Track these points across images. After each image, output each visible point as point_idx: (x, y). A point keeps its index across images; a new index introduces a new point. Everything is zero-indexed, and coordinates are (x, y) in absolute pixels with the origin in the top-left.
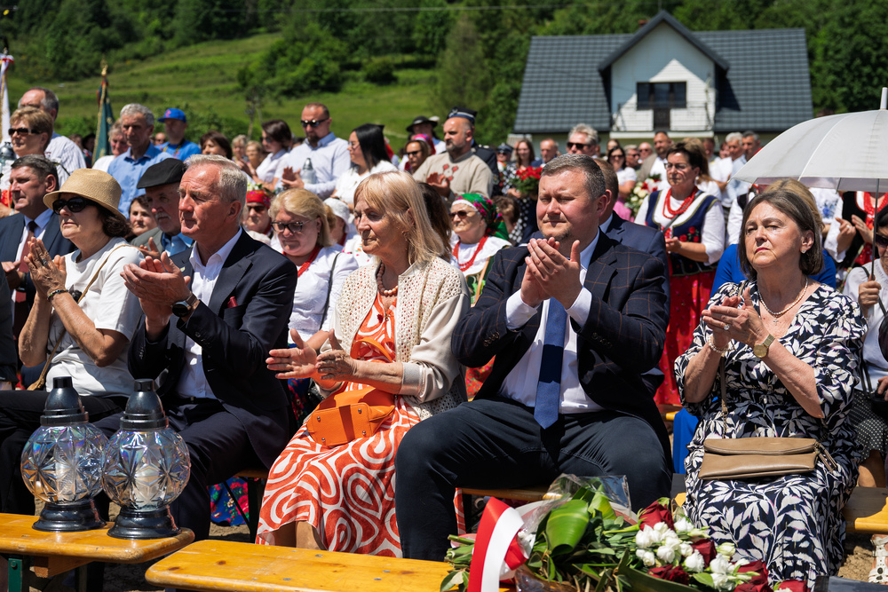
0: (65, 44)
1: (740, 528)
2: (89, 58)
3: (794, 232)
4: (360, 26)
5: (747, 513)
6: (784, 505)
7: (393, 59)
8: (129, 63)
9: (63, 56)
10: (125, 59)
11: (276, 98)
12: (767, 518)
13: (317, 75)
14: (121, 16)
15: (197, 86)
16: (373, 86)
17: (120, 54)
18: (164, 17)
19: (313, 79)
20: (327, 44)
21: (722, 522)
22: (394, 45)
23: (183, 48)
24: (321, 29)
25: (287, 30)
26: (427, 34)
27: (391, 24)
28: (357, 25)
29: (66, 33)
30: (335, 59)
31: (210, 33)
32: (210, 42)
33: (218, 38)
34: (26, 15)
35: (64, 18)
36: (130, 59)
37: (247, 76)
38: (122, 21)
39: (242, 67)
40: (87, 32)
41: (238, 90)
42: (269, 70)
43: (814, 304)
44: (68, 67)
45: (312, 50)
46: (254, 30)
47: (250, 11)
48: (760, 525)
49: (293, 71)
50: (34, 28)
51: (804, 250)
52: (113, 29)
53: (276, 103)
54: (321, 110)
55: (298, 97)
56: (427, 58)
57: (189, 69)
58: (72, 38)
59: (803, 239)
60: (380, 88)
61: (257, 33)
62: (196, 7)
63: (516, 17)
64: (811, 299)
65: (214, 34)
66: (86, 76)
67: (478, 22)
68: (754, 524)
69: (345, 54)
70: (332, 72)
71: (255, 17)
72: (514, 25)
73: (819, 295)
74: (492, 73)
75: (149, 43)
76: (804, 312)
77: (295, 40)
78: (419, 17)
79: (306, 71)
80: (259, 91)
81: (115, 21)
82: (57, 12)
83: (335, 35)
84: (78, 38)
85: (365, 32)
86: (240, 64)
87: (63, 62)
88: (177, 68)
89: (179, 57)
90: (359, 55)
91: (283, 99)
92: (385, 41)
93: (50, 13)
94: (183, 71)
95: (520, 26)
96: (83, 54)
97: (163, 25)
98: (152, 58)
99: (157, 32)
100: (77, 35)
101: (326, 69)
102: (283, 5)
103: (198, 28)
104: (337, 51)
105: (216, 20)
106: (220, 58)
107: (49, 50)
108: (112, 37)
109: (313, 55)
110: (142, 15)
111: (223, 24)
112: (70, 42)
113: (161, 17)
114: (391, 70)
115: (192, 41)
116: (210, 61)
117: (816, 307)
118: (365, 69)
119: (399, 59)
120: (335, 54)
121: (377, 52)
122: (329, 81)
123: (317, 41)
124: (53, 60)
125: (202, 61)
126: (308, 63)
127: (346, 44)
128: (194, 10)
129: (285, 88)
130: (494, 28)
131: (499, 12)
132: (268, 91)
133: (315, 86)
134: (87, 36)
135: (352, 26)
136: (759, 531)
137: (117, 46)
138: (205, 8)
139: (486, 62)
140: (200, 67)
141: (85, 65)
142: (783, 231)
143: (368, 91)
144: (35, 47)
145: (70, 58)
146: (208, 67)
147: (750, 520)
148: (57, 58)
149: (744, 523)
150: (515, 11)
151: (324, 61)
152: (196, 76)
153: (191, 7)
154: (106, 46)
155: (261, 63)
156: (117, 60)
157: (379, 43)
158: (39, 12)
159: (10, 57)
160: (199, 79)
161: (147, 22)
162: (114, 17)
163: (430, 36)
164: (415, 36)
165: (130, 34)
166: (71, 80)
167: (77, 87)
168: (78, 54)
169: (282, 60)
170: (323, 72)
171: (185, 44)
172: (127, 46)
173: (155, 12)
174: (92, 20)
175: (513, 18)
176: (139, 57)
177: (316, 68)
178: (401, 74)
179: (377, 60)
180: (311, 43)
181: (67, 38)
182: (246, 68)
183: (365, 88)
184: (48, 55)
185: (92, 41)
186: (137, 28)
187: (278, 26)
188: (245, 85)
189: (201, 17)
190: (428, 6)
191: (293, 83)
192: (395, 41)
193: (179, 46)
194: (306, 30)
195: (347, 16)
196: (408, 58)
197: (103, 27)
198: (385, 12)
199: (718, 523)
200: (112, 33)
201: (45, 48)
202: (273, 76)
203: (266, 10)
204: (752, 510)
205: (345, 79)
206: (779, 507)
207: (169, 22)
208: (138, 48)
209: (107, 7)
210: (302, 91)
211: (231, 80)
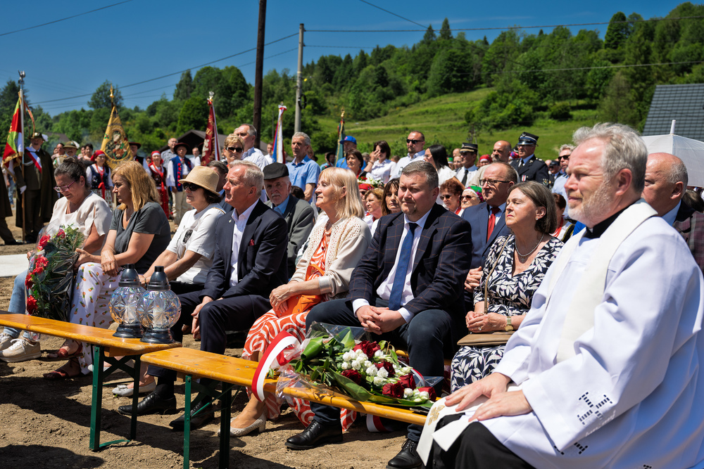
0: (360, 98)
1: (467, 371)
2: (374, 106)
3: (530, 207)
4: (548, 81)
5: (472, 363)
6: (489, 360)
7: (570, 103)
8: (398, 108)
9: (359, 105)
10: (395, 107)
11: (489, 130)
12: (480, 366)
13: (516, 115)
14: (395, 79)
15: (439, 123)
16: (555, 121)
17: (393, 103)
18: (421, 79)
19: (514, 117)
20: (525, 93)
21: (460, 368)
22: (572, 93)
23: (432, 99)
24: (522, 84)
25: (499, 85)
26: (595, 85)
27: (570, 80)
28: (546, 81)
29: (361, 91)
30: (529, 104)
31: (449, 89)
32: (449, 95)
33: (454, 91)
34: (339, 80)
35: (361, 82)
36: (399, 106)
37: (471, 116)
38: (395, 82)
39: (468, 110)
40: (374, 90)
41: (465, 125)
42: (485, 112)
43: (545, 251)
44: (362, 112)
45: (514, 98)
46: (478, 86)
47: (476, 73)
48: (477, 370)
49: (501, 112)
50: (343, 88)
51: (537, 218)
52: (389, 87)
53: (489, 134)
54: (420, 135)
55: (503, 130)
56: (594, 102)
57: (435, 112)
58: (365, 94)
59: (537, 211)
60: (559, 123)
61: (480, 88)
62: (442, 72)
63: (660, 71)
64: (544, 248)
65: (452, 89)
66: (372, 117)
67: (633, 76)
68: (474, 370)
69: (537, 100)
70: (527, 112)
71: (479, 77)
72: (659, 78)
73: (549, 245)
74: (640, 111)
75: (411, 96)
76: (540, 257)
77: (504, 91)
78: (590, 74)
79: (509, 113)
80: (478, 126)
81: (391, 83)
82: (357, 78)
83: (530, 88)
84: (368, 94)
85: (551, 85)
86: (468, 108)
87: (359, 109)
88: (427, 112)
89: (429, 104)
90: (547, 101)
91: (494, 131)
92: (565, 91)
93: (353, 78)
94: (431, 113)
95: (664, 78)
96: (371, 103)
97: (421, 84)
98: (413, 105)
99: (417, 89)
100: (367, 92)
101: (523, 110)
102: (497, 70)
103: (442, 86)
104: (531, 98)
105: (454, 80)
106: (455, 104)
107: (351, 101)
108: (389, 92)
109: (515, 102)
110: (408, 78)
111: (458, 82)
112: (364, 96)
113: (420, 79)
114: (568, 111)
115: (438, 94)
116: (448, 106)
117: (546, 254)
118: (550, 111)
119: (574, 103)
120: (530, 100)
121: (559, 98)
122: (525, 119)
123: (518, 92)
124: (353, 108)
125: (443, 107)
126: (511, 107)
127: (538, 94)
128: (440, 74)
129: (495, 123)
130: (644, 80)
131: (649, 68)
132: (483, 126)
133: (515, 122)
134: (374, 93)
135: (542, 81)
136: (476, 374)
137: (391, 98)
138: (447, 72)
139: (636, 104)
140: (442, 110)
141: (372, 111)
142: (523, 206)
143: (552, 125)
144: (342, 99)
145: (363, 106)
146: (447, 110)
147: (473, 367)
148: (356, 107)
149: (469, 369)
150: (660, 67)
151: (522, 105)
152: (439, 116)
153: (438, 72)
154: (385, 98)
155: (481, 107)
156: (391, 107)
157: (560, 92)
158: (346, 78)
159: (285, 107)
160: (440, 118)
161: (411, 82)
162: (390, 80)
163: (598, 86)
164: (587, 86)
165: (400, 90)
166: (363, 120)
167: (366, 124)
168: (368, 104)
169: (494, 105)
170: (521, 113)
171: (434, 96)
172: (398, 98)
173: (416, 76)
174: (377, 82)
175: (658, 72)
176: (404, 105)
177: (516, 110)
178: (575, 113)
179: (558, 104)
180: (514, 93)
181: (362, 94)
182: (471, 111)
183: (549, 123)
184: (350, 105)
185: (376, 95)
186: (404, 87)
187: (493, 83)
188: (469, 122)
189: (444, 78)
190: (596, 66)
191: (500, 120)
192: (572, 91)
193: (429, 98)
194: (511, 85)
195: (540, 75)
196: (581, 102)
197: (383, 87)
198: (567, 71)
199: (457, 368)
200: (389, 90)
201: (349, 100)
202: (488, 116)
203: (487, 72)
204: (474, 362)
205: (536, 117)
206: (487, 360)
207: (424, 82)
208: (404, 99)
209: (387, 74)
210: (507, 125)
211: (461, 118)
